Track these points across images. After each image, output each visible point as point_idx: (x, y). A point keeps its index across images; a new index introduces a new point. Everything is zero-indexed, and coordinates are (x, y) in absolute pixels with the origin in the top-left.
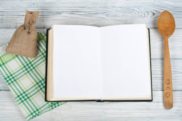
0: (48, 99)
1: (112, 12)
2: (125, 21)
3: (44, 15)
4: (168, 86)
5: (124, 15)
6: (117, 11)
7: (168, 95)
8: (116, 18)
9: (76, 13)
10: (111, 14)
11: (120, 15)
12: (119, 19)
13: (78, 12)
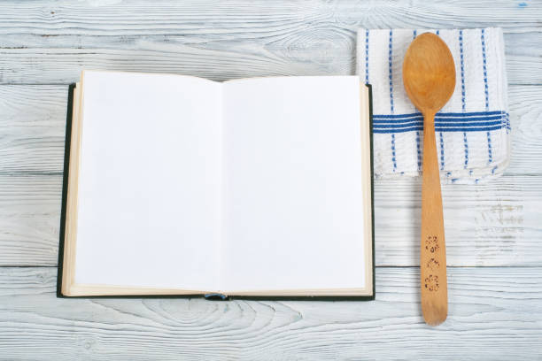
0: (65, 292)
1: (283, 37)
2: (323, 62)
3: (82, 45)
4: (433, 255)
5: (320, 45)
6: (298, 33)
7: (434, 283)
8: (295, 54)
9: (178, 39)
10: (281, 43)
11: (308, 46)
12: (304, 56)
13: (183, 35)
